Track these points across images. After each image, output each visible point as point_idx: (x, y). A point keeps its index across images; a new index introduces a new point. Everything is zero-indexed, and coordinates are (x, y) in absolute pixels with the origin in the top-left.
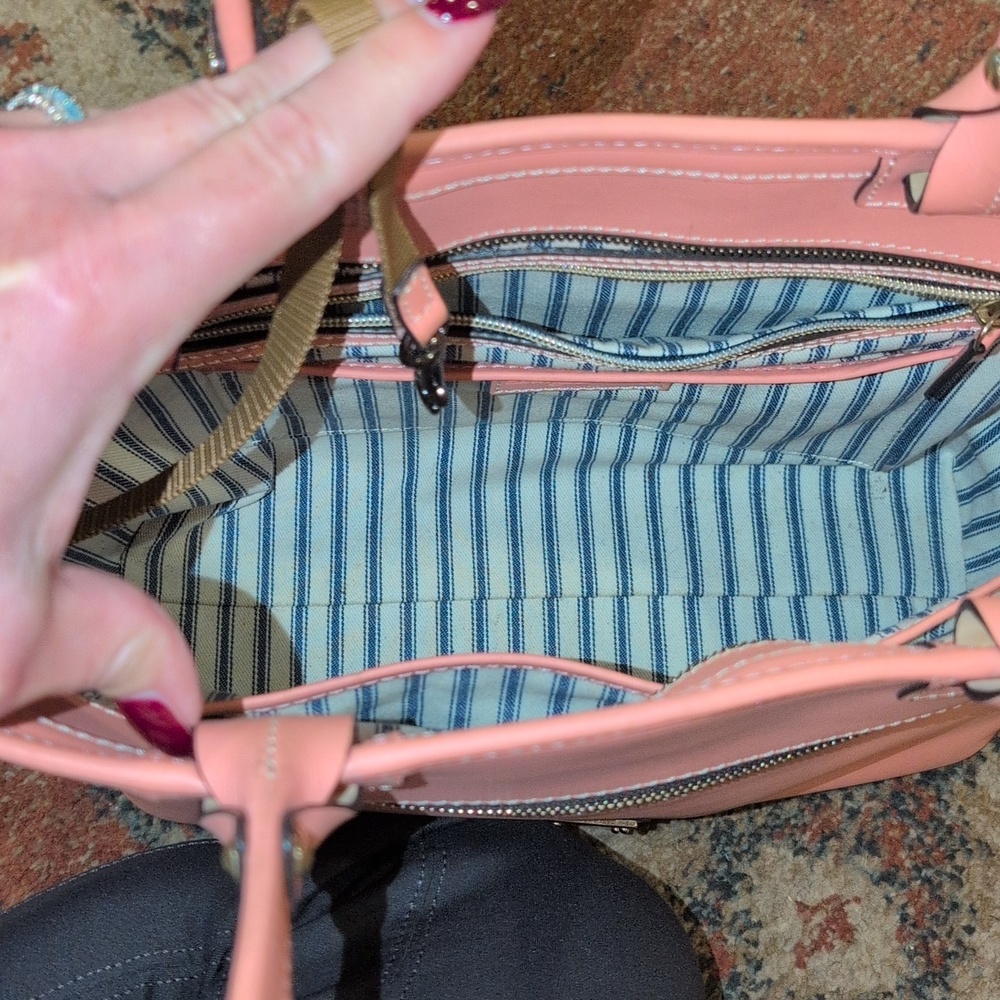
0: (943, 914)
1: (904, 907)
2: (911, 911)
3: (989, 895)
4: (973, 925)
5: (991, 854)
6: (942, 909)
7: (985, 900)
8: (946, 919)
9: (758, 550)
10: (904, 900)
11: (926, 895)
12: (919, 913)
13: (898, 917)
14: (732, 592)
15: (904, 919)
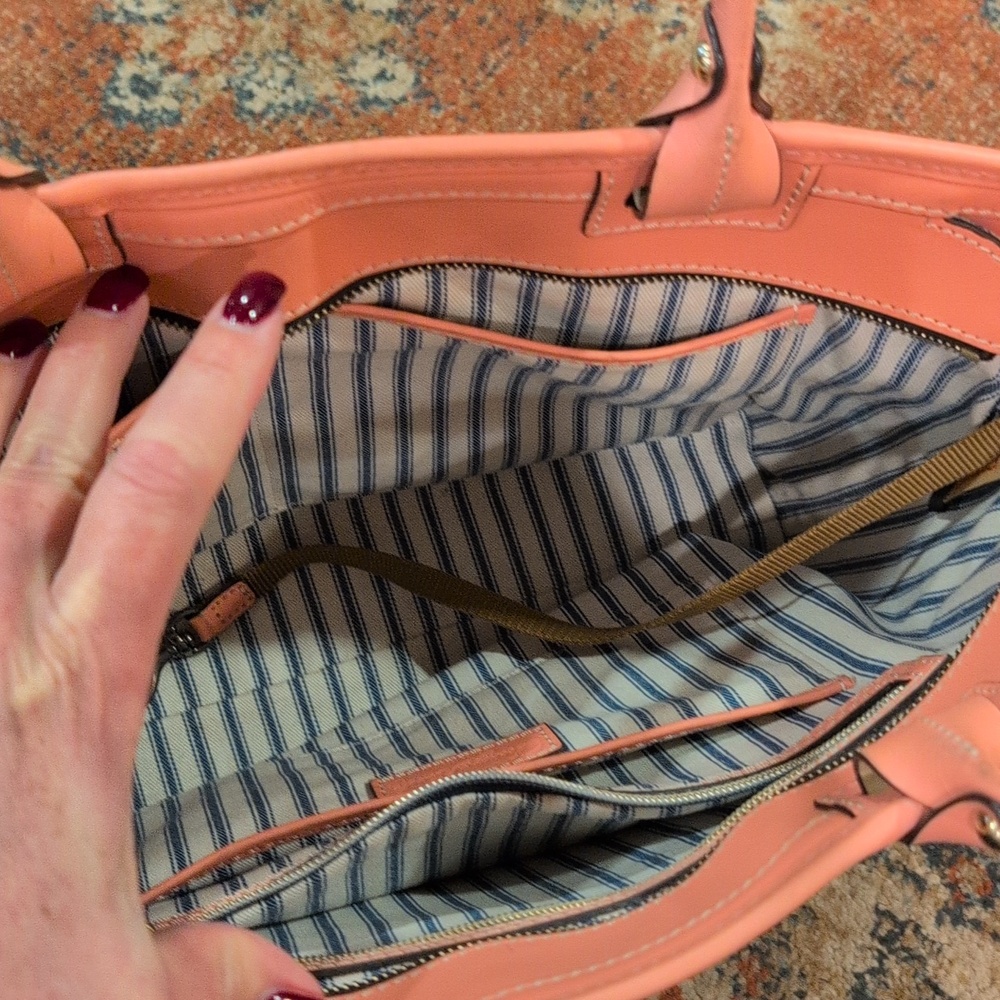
0: (774, 981)
1: (735, 978)
2: (742, 981)
3: (819, 959)
4: (804, 988)
5: (815, 918)
6: (773, 977)
7: (815, 964)
8: (777, 986)
9: (208, 755)
10: (736, 971)
11: (756, 965)
12: (750, 983)
13: (730, 989)
14: (226, 704)
15: (736, 989)
